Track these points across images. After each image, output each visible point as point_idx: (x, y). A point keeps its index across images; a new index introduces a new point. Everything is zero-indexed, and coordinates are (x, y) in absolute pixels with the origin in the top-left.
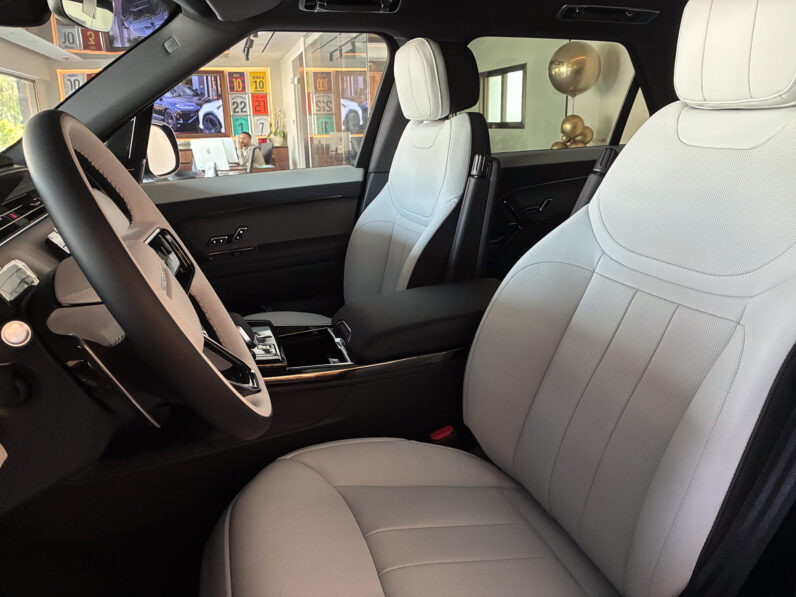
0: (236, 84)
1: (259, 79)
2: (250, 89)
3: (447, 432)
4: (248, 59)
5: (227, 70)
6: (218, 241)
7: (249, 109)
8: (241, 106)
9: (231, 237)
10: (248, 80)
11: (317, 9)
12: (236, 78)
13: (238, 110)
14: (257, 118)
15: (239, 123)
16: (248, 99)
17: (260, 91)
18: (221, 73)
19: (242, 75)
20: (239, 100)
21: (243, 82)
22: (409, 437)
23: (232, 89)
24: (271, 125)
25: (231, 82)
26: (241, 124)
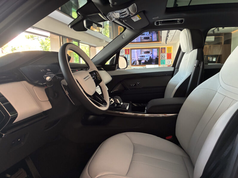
0: (163, 51)
1: (170, 49)
2: (167, 52)
3: (170, 137)
4: (166, 44)
5: (161, 47)
6: (132, 85)
7: (166, 57)
8: (163, 57)
9: (135, 84)
10: (166, 49)
11: (160, 25)
12: (163, 49)
13: (163, 58)
14: (168, 60)
15: (163, 61)
16: (166, 55)
17: (169, 53)
18: (159, 48)
19: (165, 48)
20: (163, 55)
21: (165, 50)
22: (158, 136)
23: (162, 52)
24: (172, 62)
25: (162, 50)
26: (163, 62)
